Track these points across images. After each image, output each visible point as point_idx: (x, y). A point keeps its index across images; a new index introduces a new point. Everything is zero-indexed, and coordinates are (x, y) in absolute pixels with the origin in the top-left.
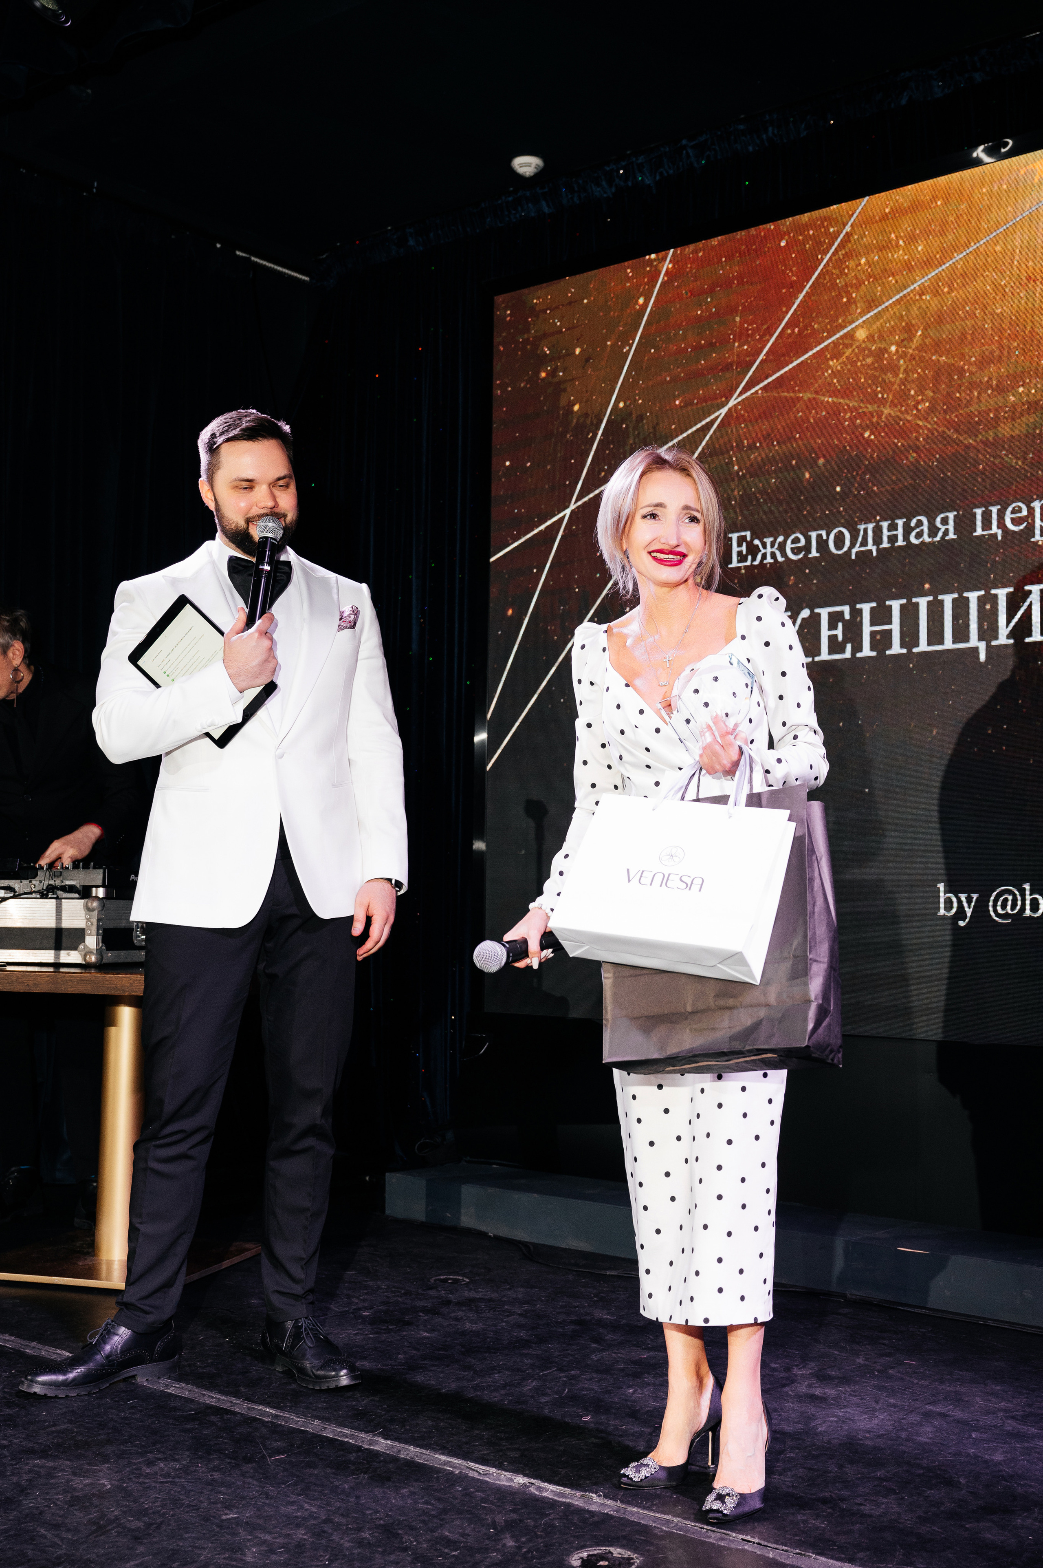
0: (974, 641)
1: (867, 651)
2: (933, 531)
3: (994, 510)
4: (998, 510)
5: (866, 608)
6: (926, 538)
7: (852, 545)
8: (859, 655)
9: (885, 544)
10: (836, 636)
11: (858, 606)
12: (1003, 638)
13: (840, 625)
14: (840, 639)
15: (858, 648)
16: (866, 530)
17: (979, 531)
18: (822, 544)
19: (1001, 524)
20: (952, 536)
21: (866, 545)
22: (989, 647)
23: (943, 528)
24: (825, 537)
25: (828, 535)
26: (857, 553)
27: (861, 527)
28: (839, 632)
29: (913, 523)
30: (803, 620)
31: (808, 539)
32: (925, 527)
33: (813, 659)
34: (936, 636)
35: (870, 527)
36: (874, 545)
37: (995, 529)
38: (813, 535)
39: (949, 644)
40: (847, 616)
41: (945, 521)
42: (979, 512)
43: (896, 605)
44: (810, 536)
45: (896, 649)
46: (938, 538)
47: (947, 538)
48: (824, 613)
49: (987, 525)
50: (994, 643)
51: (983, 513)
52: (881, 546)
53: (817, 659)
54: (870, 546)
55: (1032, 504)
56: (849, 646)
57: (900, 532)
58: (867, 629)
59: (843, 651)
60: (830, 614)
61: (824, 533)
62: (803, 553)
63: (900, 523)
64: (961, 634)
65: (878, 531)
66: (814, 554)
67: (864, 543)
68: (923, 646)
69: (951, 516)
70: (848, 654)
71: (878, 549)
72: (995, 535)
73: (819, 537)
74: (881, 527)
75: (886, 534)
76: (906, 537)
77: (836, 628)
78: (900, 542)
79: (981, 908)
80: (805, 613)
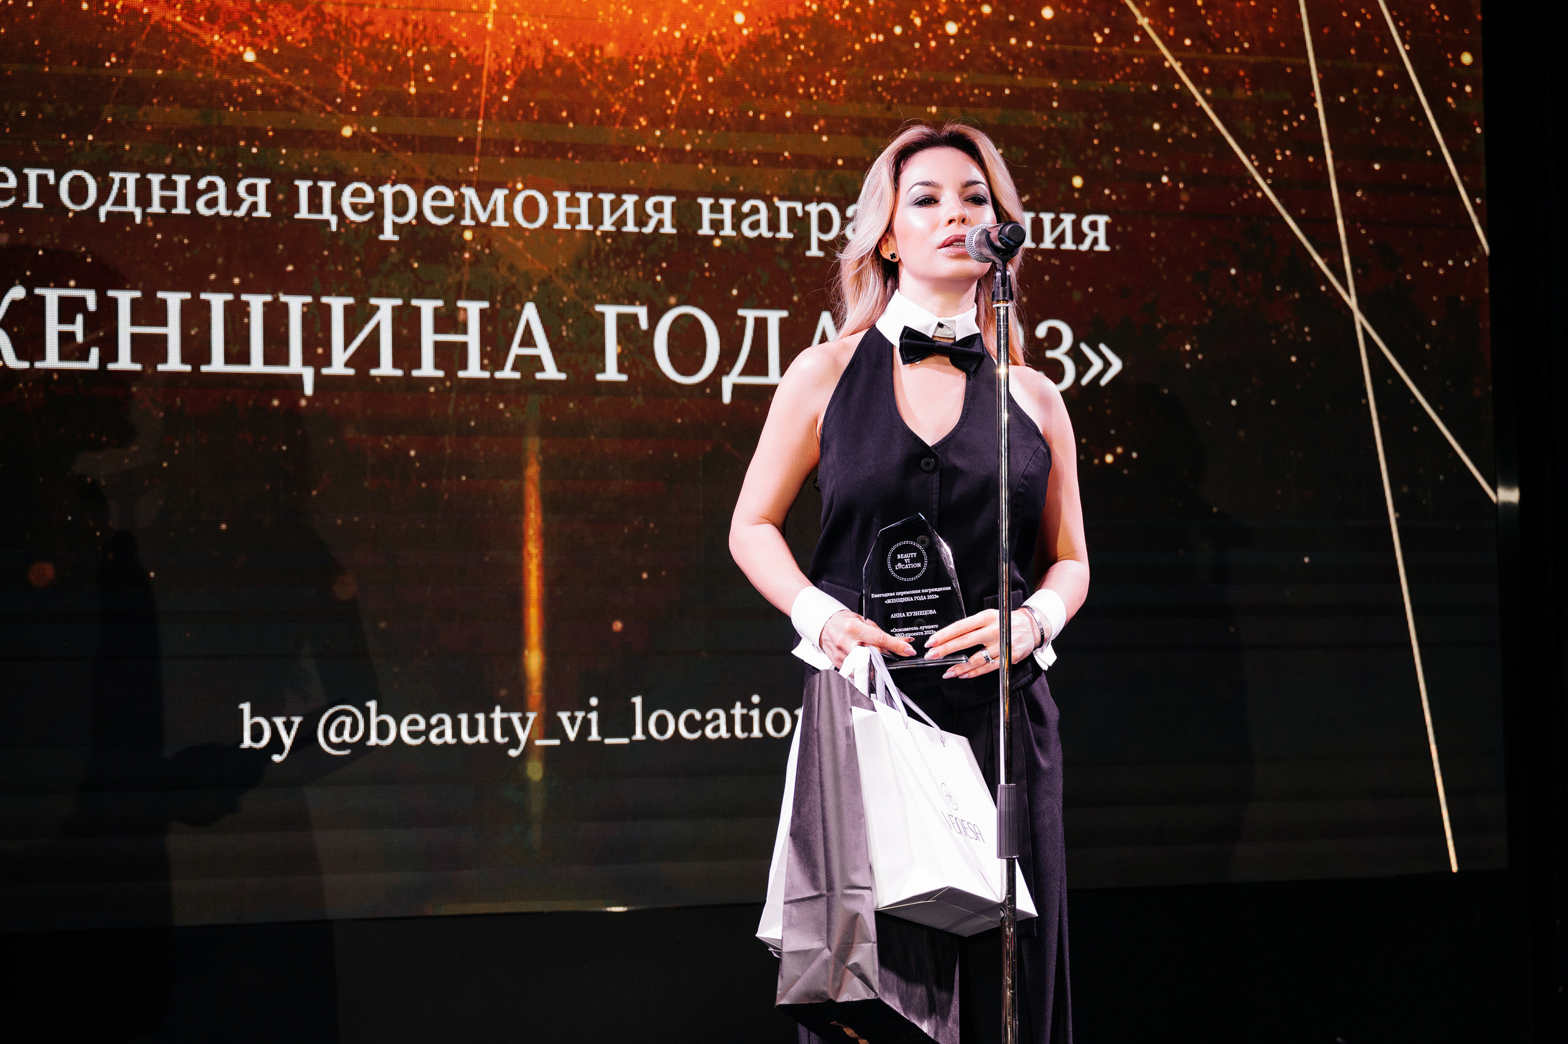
0: (296, 365)
1: (124, 362)
2: (234, 201)
3: (327, 187)
4: (333, 189)
5: (124, 299)
6: (222, 209)
7: (102, 199)
8: (111, 366)
9: (156, 208)
10: (72, 335)
11: (111, 293)
12: (338, 367)
13: (80, 318)
14: (80, 338)
15: (110, 353)
16: (123, 182)
17: (303, 213)
18: (47, 192)
19: (337, 209)
20: (262, 212)
21: (125, 204)
22: (318, 375)
23: (249, 200)
24: (52, 181)
25: (58, 177)
26: (109, 214)
27: (116, 176)
28: (78, 327)
29: (202, 184)
30: (14, 303)
31: (23, 180)
32: (221, 193)
33: (32, 365)
34: (237, 351)
35: (132, 178)
36: (137, 205)
37: (327, 214)
38: (32, 174)
39: (257, 365)
40: (92, 305)
41: (252, 190)
42: (303, 186)
43: (174, 300)
44: (26, 176)
45: (174, 363)
46: (241, 212)
47: (255, 215)
48: (52, 297)
49: (315, 205)
50: (325, 371)
51: (310, 189)
52: (149, 210)
53: (38, 365)
54: (131, 206)
55: (381, 189)
56: (95, 352)
57: (181, 194)
58: (125, 330)
59: (85, 358)
60: (62, 300)
61: (51, 175)
62: (12, 200)
63: (181, 180)
64: (276, 351)
65: (144, 189)
66: (33, 202)
67: (121, 199)
68: (218, 364)
69: (262, 184)
70: (93, 362)
71: (145, 215)
72: (327, 223)
73: (42, 180)
74: (149, 183)
75: (157, 193)
76: (191, 202)
77: (72, 321)
78: (181, 209)
79: (305, 737)
80: (18, 293)
